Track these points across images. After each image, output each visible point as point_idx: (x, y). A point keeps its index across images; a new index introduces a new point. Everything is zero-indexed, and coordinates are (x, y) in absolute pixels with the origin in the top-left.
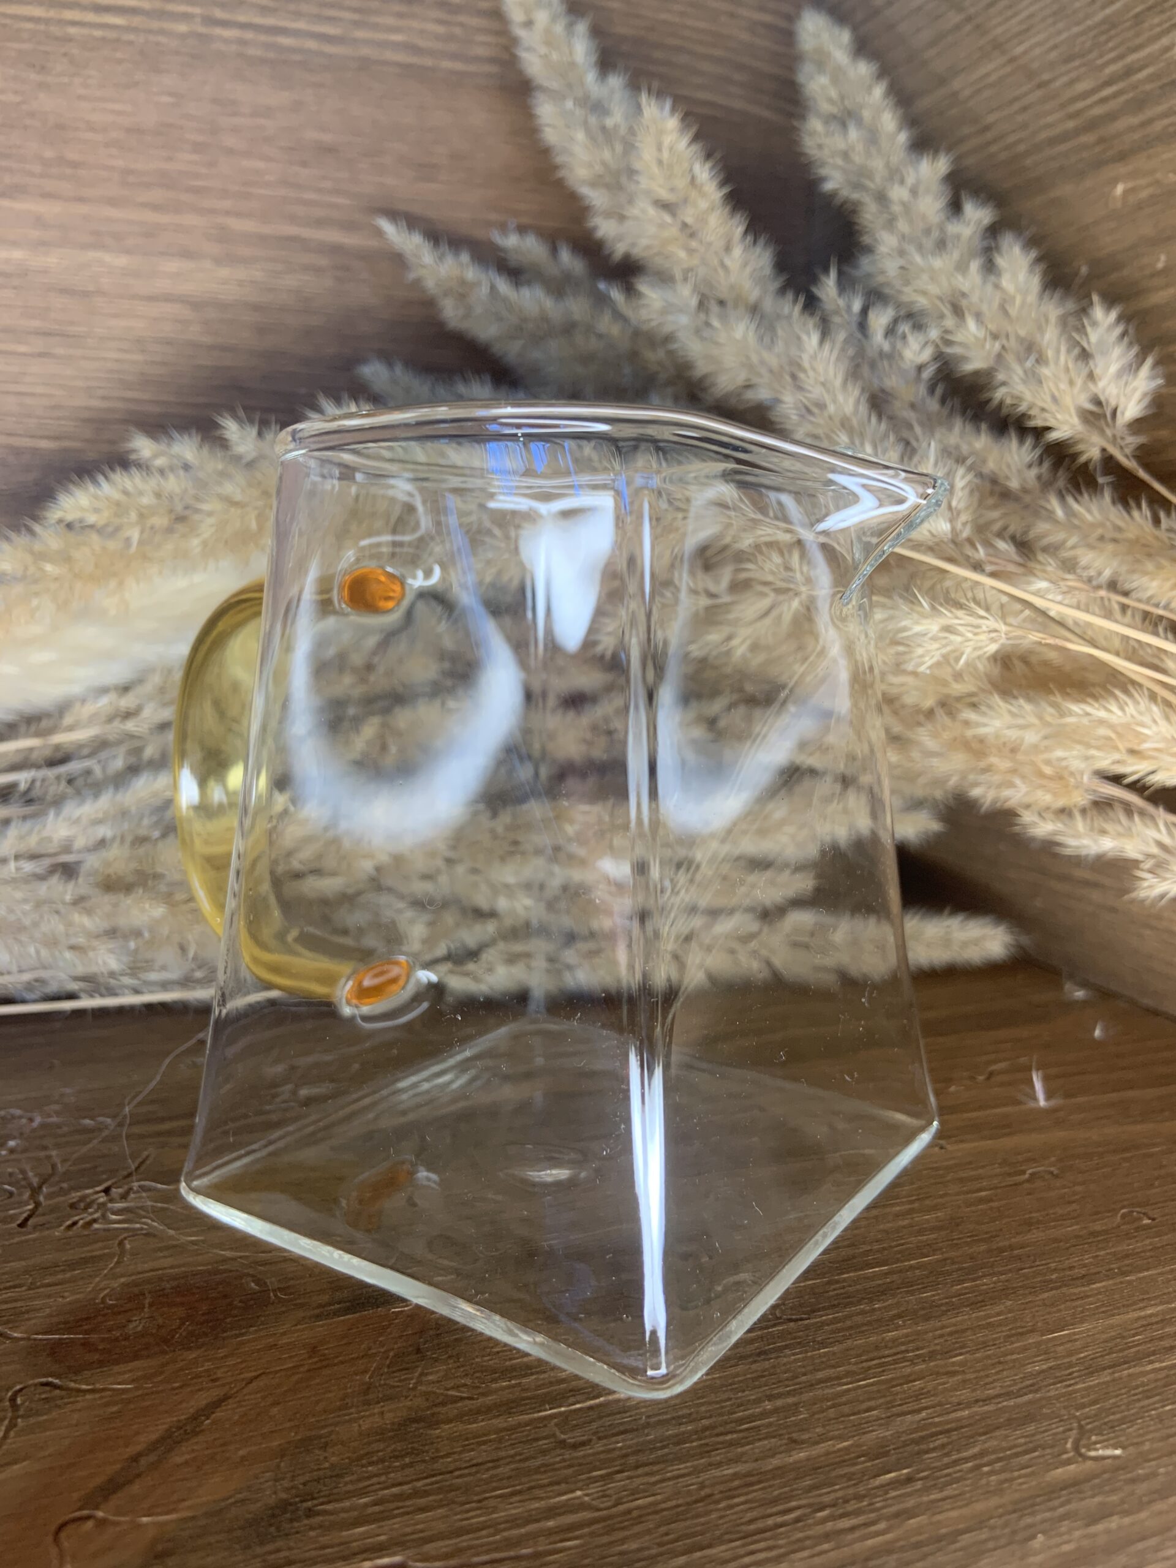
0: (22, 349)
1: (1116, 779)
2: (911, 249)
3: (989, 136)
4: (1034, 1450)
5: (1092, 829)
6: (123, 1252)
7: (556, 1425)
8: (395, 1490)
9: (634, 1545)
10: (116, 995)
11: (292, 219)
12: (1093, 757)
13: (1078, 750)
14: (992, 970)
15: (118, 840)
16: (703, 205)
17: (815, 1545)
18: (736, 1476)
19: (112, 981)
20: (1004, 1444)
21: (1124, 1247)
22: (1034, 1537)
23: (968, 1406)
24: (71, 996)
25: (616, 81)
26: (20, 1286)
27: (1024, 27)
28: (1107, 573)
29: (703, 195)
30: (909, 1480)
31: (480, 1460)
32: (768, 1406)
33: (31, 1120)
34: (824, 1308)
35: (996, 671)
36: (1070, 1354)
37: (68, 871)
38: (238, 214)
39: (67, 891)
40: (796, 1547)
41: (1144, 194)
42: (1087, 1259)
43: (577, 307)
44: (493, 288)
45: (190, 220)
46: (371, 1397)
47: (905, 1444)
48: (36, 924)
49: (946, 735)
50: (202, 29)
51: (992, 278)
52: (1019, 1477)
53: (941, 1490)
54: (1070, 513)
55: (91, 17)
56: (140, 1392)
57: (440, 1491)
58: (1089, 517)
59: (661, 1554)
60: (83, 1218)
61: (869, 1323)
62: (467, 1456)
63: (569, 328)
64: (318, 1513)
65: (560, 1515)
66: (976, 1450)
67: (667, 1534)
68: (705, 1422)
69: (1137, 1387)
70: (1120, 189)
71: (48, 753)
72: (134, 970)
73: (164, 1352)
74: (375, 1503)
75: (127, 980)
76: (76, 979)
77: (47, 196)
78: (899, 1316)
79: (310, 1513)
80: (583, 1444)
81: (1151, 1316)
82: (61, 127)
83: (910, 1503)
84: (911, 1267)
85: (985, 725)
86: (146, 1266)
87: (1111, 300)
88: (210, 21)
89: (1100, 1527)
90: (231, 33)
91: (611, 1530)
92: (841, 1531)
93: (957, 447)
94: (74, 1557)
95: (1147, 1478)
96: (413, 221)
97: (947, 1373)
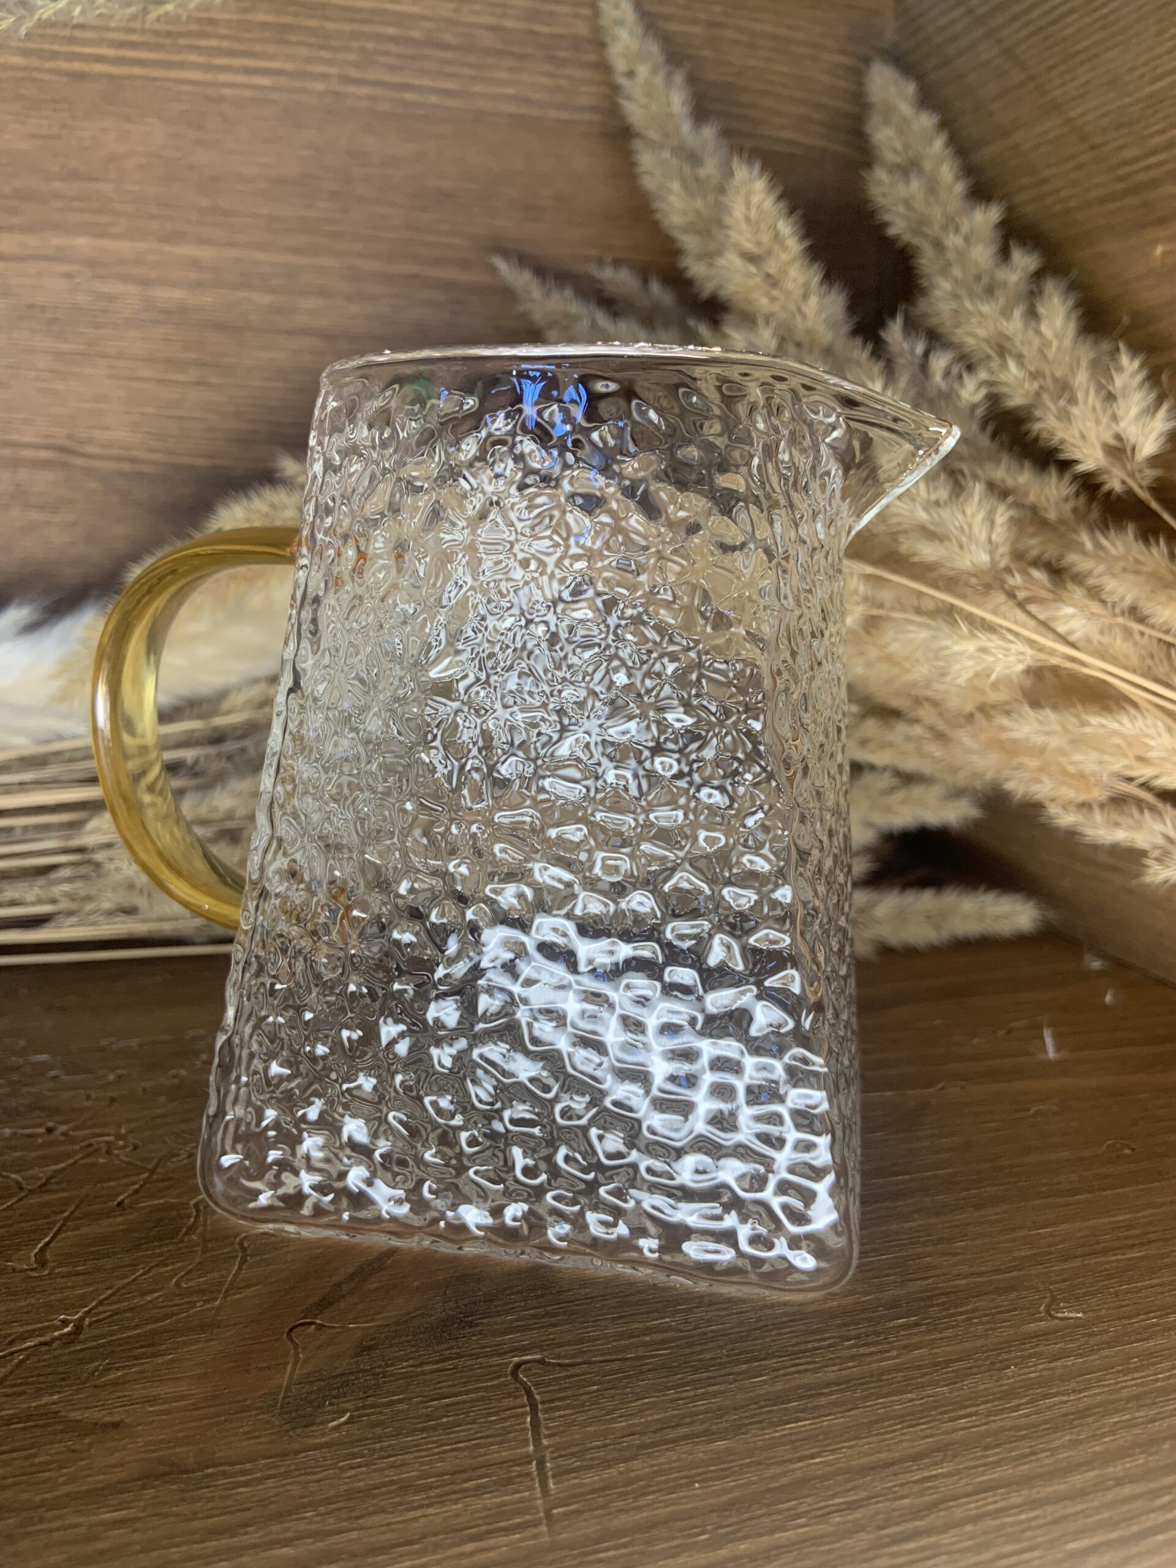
0: (182, 377)
1: (1130, 779)
2: (963, 294)
3: (1045, 188)
4: (1014, 1310)
5: (1108, 821)
8: (532, 1311)
9: (708, 1356)
11: (415, 259)
13: (1094, 755)
14: (1020, 941)
16: (785, 257)
17: (843, 1363)
20: (991, 1305)
21: (1106, 1170)
22: (1007, 1367)
23: (965, 1277)
25: (709, 132)
27: (1080, 91)
28: (1128, 600)
29: (785, 249)
30: (917, 1324)
35: (1028, 682)
36: (1049, 1246)
38: (367, 256)
40: (830, 1362)
42: (1074, 1177)
44: (594, 322)
45: (326, 261)
47: (916, 1300)
49: (983, 737)
50: (338, 88)
51: (1033, 323)
52: (1000, 1328)
53: (939, 1333)
54: (1098, 546)
55: (242, 79)
57: (564, 1314)
58: (1113, 550)
59: (730, 1363)
64: (477, 1325)
65: (654, 1334)
66: (969, 1307)
67: (732, 1350)
70: (1159, 250)
74: (517, 1320)
77: (203, 241)
78: (916, 1212)
79: (471, 1324)
81: (1120, 1221)
82: (216, 180)
83: (916, 1339)
84: (929, 1177)
85: (1017, 730)
87: (1135, 348)
88: (345, 80)
89: (1059, 1363)
90: (364, 90)
91: (691, 1345)
92: (863, 1355)
93: (1003, 481)
94: (304, 1349)
95: (1099, 1333)
96: (522, 259)
97: (950, 1254)
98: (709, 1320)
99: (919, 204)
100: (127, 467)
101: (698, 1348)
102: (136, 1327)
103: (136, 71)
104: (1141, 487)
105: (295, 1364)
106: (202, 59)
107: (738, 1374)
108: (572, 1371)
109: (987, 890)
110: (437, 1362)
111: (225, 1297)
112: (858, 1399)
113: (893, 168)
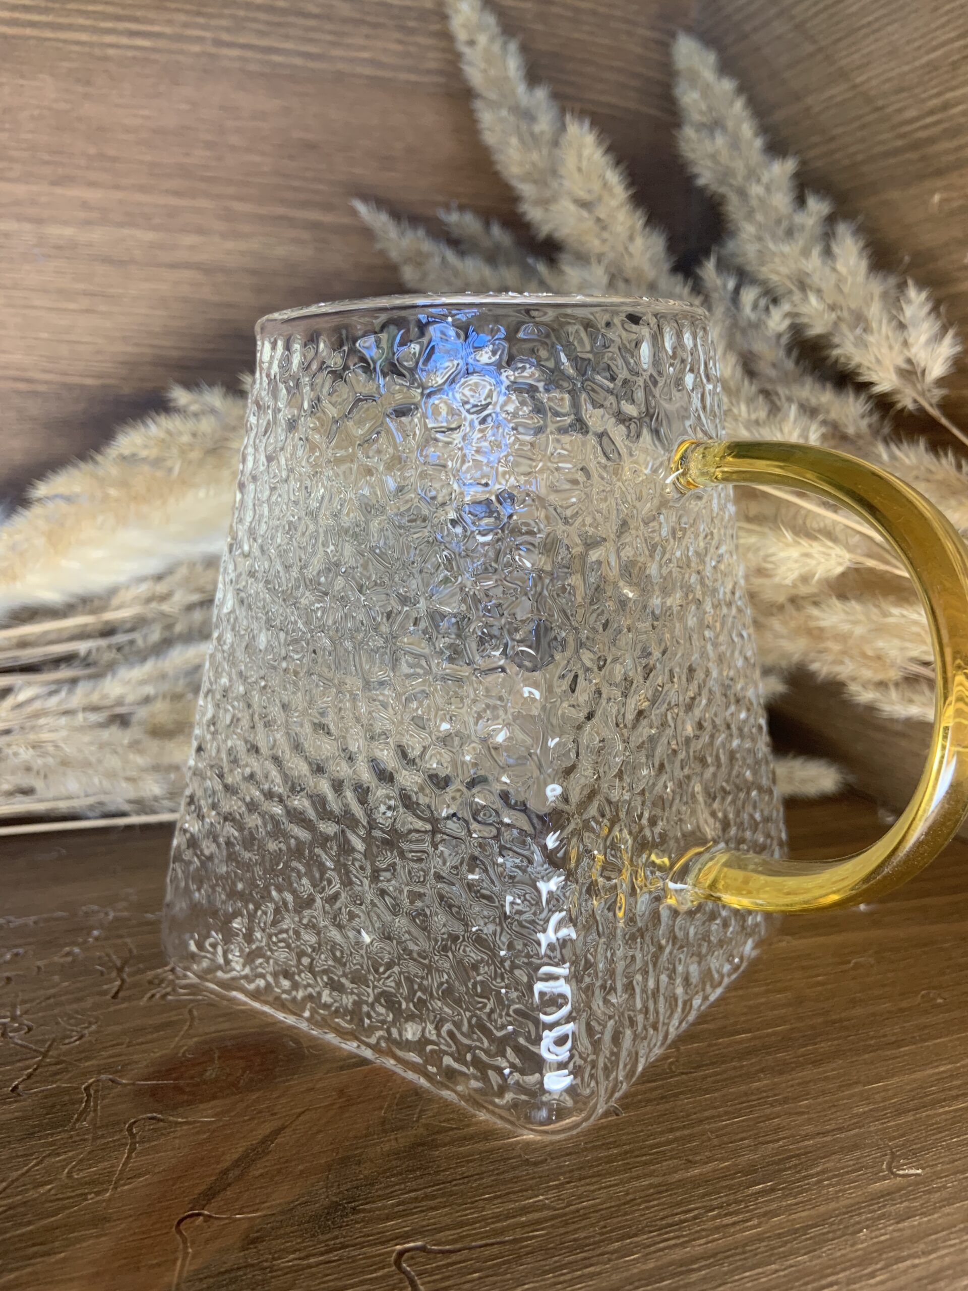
0: (72, 306)
1: (924, 664)
2: (767, 236)
3: (835, 145)
4: (861, 1169)
5: (903, 699)
6: (192, 1018)
7: (521, 1149)
8: (412, 1194)
9: (582, 1235)
10: (157, 813)
12: (907, 648)
13: (896, 642)
15: (160, 697)
16: (614, 203)
17: (707, 1236)
18: (651, 1186)
19: (155, 803)
20: (838, 1165)
21: (924, 1020)
22: (861, 1231)
23: (812, 1137)
24: (123, 814)
25: (541, 94)
26: (122, 1044)
27: (864, 61)
29: (612, 195)
30: (773, 1190)
31: (469, 1174)
32: (670, 1136)
33: (107, 914)
34: (707, 1065)
36: (884, 1100)
37: (123, 720)
38: (241, 199)
39: (124, 737)
40: (697, 1235)
41: (955, 204)
42: (897, 1029)
43: (510, 275)
44: (444, 259)
45: (203, 203)
46: (387, 1127)
47: (769, 1164)
48: (100, 762)
49: (793, 624)
50: (213, 50)
51: (829, 262)
52: (850, 1188)
53: (795, 1197)
54: (893, 457)
55: (125, 41)
56: (221, 1123)
57: (443, 1195)
58: (907, 461)
59: (603, 1241)
60: (159, 992)
61: (740, 1076)
62: (459, 1170)
64: (360, 1211)
65: (529, 1213)
66: (819, 1169)
67: (605, 1227)
68: (627, 1147)
69: (933, 1124)
70: (937, 198)
71: (99, 627)
72: (172, 795)
73: (233, 1094)
74: (398, 1204)
75: (166, 803)
76: (130, 802)
77: (92, 184)
78: (761, 1071)
79: (355, 1210)
80: (542, 1162)
81: (943, 1072)
82: (102, 129)
83: (774, 1206)
84: (768, 1035)
85: (824, 619)
86: (212, 1029)
87: (922, 285)
88: (218, 43)
89: (906, 1224)
90: (235, 52)
91: (566, 1224)
92: (727, 1226)
93: (807, 400)
94: (193, 1243)
95: (939, 1189)
96: (380, 202)
97: (797, 1113)
98: (580, 1197)
99: (724, 158)
100: (22, 386)
101: (571, 1227)
102: (29, 1223)
103: (28, 31)
104: (931, 405)
105: (184, 1259)
106: (88, 22)
107: (612, 1253)
108: (454, 1258)
109: (795, 757)
110: (322, 1254)
111: (115, 1188)
112: (726, 1273)
113: (700, 127)
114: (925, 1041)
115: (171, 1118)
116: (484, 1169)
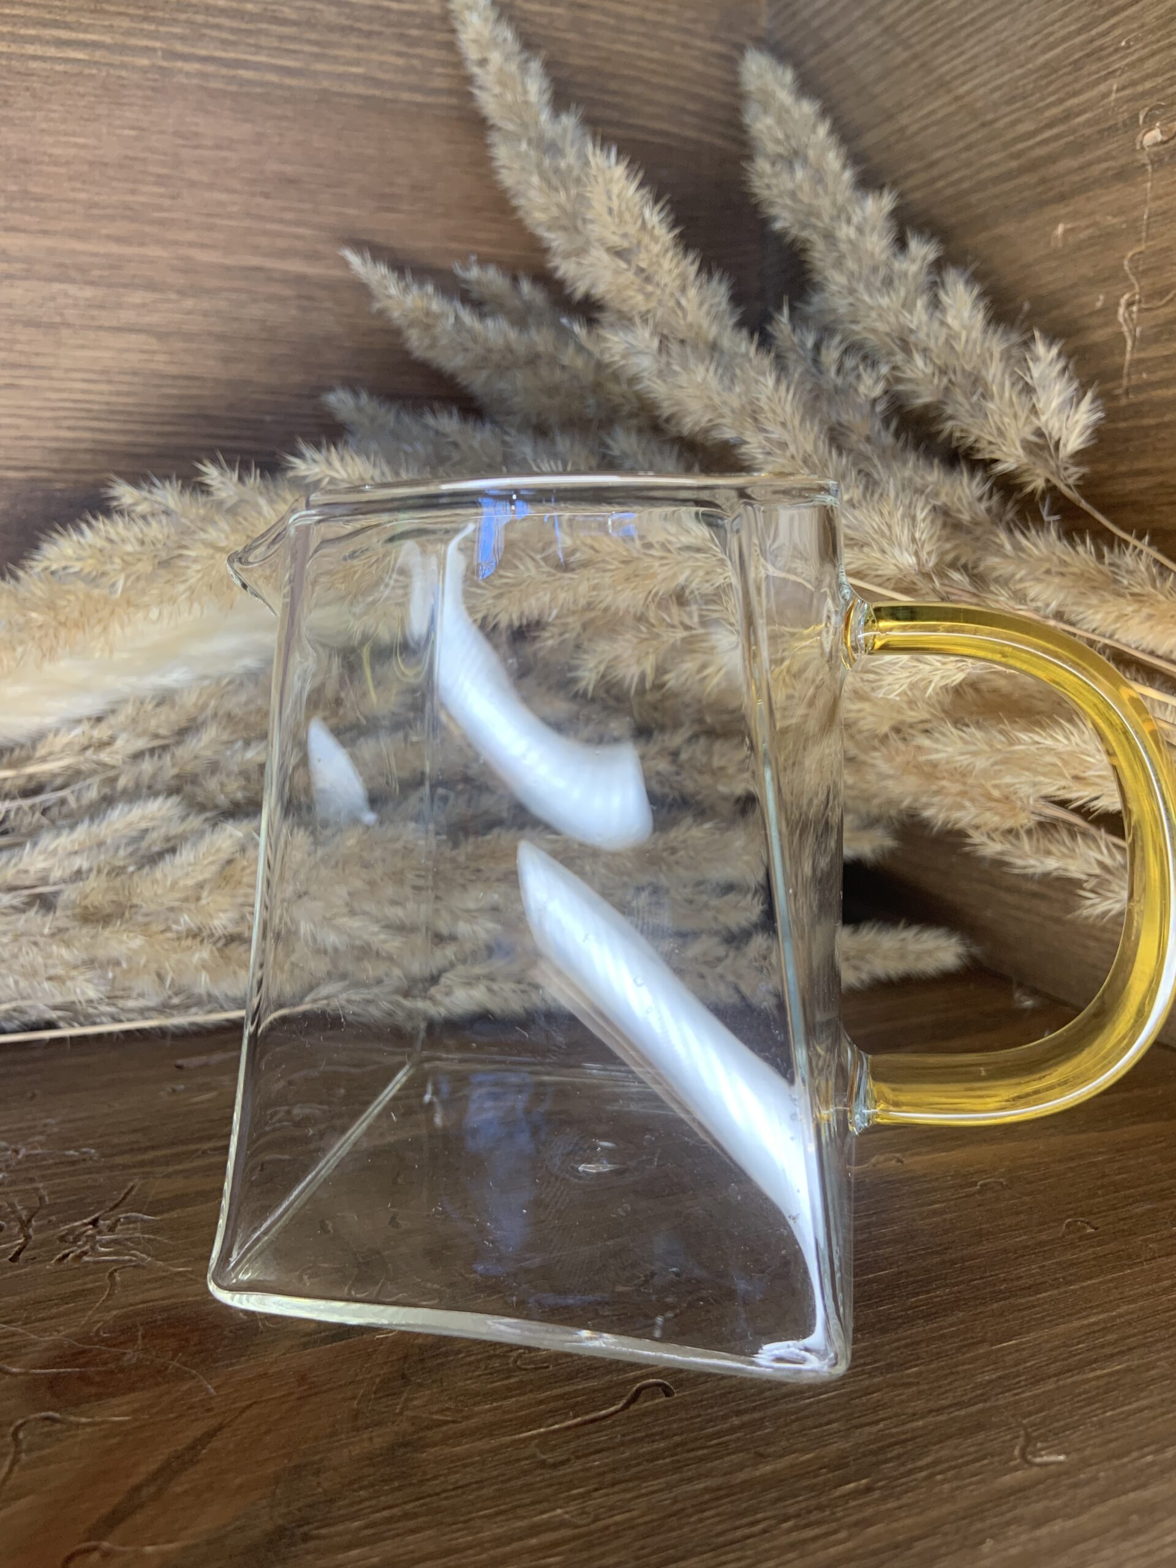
1: (1063, 804)
2: (861, 287)
3: (935, 172)
4: (984, 1458)
5: (1038, 851)
6: (113, 1284)
7: (537, 1446)
8: (386, 1513)
10: (94, 1024)
11: (255, 250)
12: (1040, 783)
13: (1027, 776)
15: (95, 872)
16: (656, 248)
17: (781, 1555)
18: (706, 1490)
19: (91, 1010)
20: (957, 1453)
21: (1069, 1256)
22: (983, 1542)
23: (923, 1415)
24: (50, 1025)
25: (569, 121)
26: (16, 1320)
27: (968, 66)
28: (1054, 605)
29: (655, 238)
30: (868, 1490)
31: (464, 1482)
32: (736, 1421)
33: (16, 1152)
35: (948, 699)
36: (1017, 1363)
37: (46, 903)
38: (203, 246)
39: (46, 924)
40: (762, 1557)
41: (1082, 235)
42: (1035, 1269)
43: (541, 339)
44: (457, 318)
45: (154, 251)
46: (360, 1422)
47: (864, 1455)
48: (15, 956)
49: (899, 759)
50: (163, 63)
51: (938, 314)
52: (970, 1484)
53: (899, 1498)
54: (1018, 547)
55: (52, 52)
56: (137, 1424)
57: (428, 1512)
58: (1034, 551)
60: (72, 1251)
62: (453, 1478)
63: (533, 360)
64: (312, 1538)
65: (542, 1532)
66: (928, 1459)
67: (643, 1548)
68: (677, 1439)
69: (1080, 1394)
70: (1060, 229)
71: (21, 782)
72: (111, 999)
73: (158, 1384)
74: (367, 1527)
75: (106, 1009)
76: (55, 1008)
77: (11, 229)
79: (306, 1538)
80: (563, 1463)
81: (1094, 1324)
82: (25, 161)
83: (869, 1512)
85: (937, 751)
86: (137, 1298)
87: (1051, 337)
88: (171, 55)
89: (1043, 1531)
90: (192, 66)
91: (591, 1546)
92: (804, 1542)
93: (911, 479)
95: (1088, 1482)
96: (377, 252)
97: (903, 1385)
98: (611, 1508)
99: (806, 194)
101: (597, 1551)
104: (1068, 486)
113: (775, 159)
114: (1070, 1283)
115: (72, 1418)
116: (485, 1475)
